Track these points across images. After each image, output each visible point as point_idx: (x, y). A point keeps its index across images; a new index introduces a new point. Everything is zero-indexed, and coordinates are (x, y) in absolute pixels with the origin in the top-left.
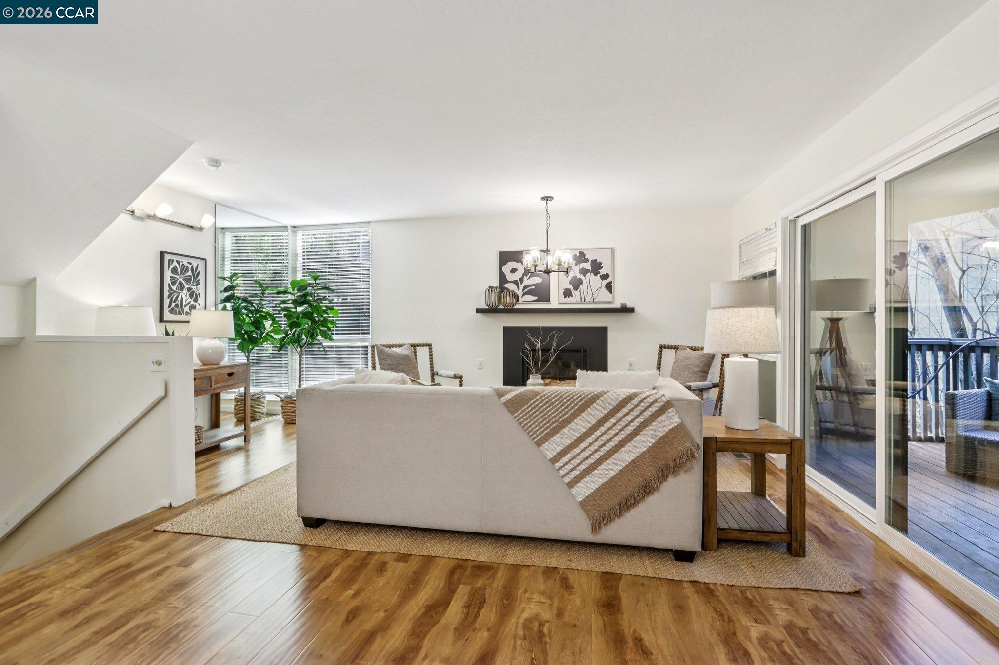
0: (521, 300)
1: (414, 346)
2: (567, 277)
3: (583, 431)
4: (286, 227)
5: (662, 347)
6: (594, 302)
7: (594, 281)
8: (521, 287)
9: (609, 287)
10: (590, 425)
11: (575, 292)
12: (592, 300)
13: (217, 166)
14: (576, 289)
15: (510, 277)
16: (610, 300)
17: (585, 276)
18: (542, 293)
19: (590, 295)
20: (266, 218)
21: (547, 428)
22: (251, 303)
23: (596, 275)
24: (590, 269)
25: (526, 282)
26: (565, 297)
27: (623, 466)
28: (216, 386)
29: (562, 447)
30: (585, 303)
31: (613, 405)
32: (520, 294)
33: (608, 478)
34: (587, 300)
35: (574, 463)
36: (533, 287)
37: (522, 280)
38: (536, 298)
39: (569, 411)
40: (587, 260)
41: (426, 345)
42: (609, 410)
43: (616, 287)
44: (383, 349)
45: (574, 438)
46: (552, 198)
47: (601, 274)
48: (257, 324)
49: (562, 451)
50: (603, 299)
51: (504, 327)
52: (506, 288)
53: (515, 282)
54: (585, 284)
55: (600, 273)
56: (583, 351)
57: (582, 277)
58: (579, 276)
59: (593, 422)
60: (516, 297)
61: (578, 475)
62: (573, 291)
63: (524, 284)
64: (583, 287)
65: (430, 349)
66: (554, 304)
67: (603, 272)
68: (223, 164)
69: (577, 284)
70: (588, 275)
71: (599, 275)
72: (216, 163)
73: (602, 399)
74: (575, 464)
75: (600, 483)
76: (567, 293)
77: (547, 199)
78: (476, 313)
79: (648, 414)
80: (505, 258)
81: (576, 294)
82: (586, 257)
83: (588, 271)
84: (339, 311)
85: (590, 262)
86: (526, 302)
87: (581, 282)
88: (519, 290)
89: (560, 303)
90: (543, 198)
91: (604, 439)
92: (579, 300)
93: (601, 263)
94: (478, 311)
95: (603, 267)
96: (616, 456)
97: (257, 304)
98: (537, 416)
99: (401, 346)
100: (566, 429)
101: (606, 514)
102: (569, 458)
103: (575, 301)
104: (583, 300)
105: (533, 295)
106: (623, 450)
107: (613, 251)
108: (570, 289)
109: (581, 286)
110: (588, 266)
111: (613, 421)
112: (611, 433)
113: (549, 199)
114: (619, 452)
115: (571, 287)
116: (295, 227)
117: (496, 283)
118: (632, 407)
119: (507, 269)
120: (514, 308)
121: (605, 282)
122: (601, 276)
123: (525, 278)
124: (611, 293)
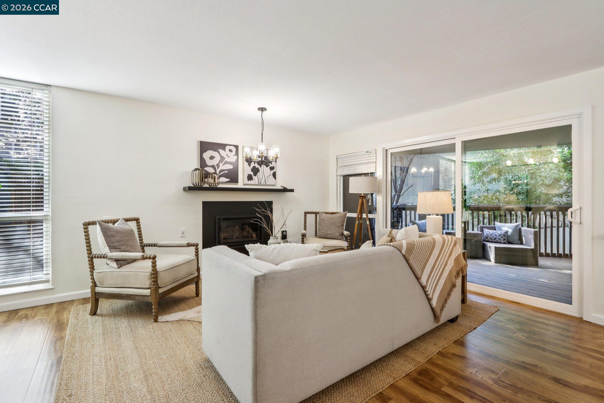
0: (218, 181)
2: (250, 166)
5: (306, 213)
6: (266, 185)
7: (264, 170)
8: (218, 171)
9: (274, 175)
11: (254, 177)
12: (265, 183)
14: (255, 175)
15: (209, 162)
16: (273, 183)
17: (261, 167)
18: (233, 176)
19: (264, 180)
23: (267, 166)
25: (222, 167)
26: (248, 180)
27: (445, 280)
30: (261, 185)
33: (441, 289)
34: (262, 183)
36: (227, 172)
37: (218, 166)
38: (228, 180)
43: (278, 175)
45: (430, 269)
46: (265, 109)
50: (271, 183)
51: (203, 202)
52: (206, 171)
53: (213, 167)
54: (260, 172)
55: (269, 165)
57: (259, 167)
58: (257, 166)
59: (436, 257)
62: (253, 176)
63: (220, 169)
64: (260, 174)
65: (137, 223)
66: (240, 185)
67: (271, 165)
69: (255, 171)
70: (262, 166)
76: (250, 178)
77: (262, 109)
78: (183, 190)
80: (204, 146)
81: (255, 180)
86: (223, 182)
87: (258, 170)
88: (216, 173)
89: (244, 185)
90: (259, 109)
91: (440, 266)
92: (257, 183)
94: (186, 188)
96: (443, 275)
100: (428, 265)
103: (254, 184)
104: (260, 183)
105: (227, 178)
108: (252, 175)
109: (258, 173)
111: (442, 255)
112: (442, 262)
113: (264, 110)
115: (252, 173)
117: (198, 166)
119: (207, 155)
120: (217, 187)
121: (272, 172)
122: (270, 168)
123: (221, 164)
124: (275, 179)
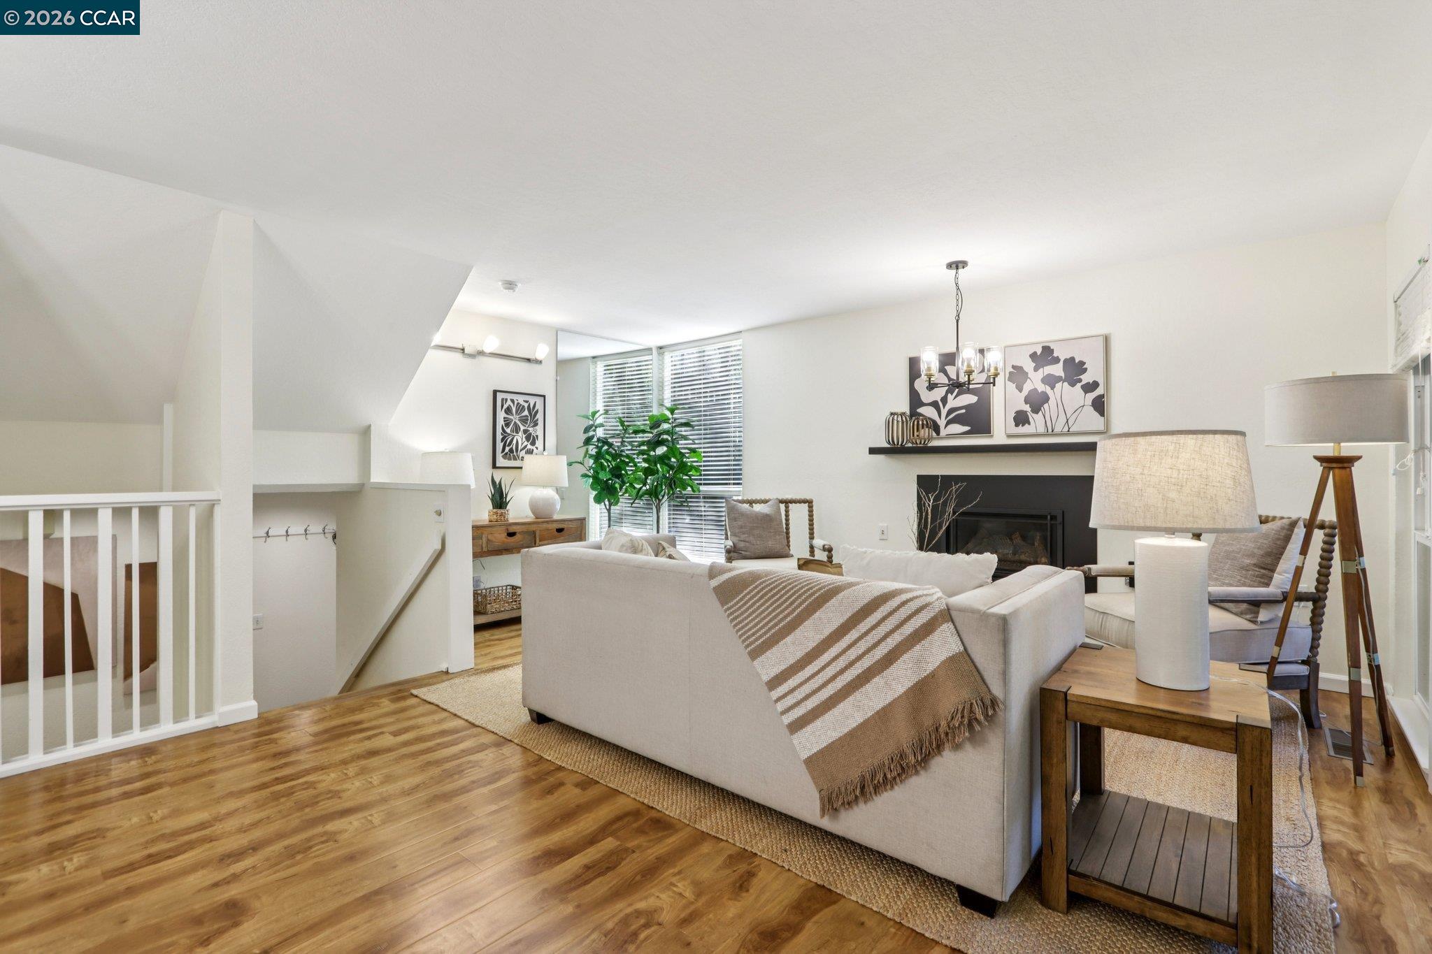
0: (943, 432)
1: (787, 502)
2: (1021, 391)
3: (811, 645)
4: (650, 349)
6: (1069, 433)
7: (1072, 397)
8: (944, 412)
9: (1099, 406)
10: (822, 637)
11: (1034, 415)
12: (1066, 429)
13: (512, 289)
14: (1036, 410)
15: (927, 397)
16: (1101, 427)
17: (1053, 388)
18: (978, 420)
19: (1062, 419)
20: (624, 341)
21: (765, 633)
22: (610, 445)
23: (1073, 384)
24: (1062, 374)
25: (953, 402)
26: (1017, 425)
27: (870, 714)
28: (541, 543)
29: (783, 667)
30: (1053, 434)
31: (857, 607)
32: (942, 423)
33: (846, 730)
34: (1057, 430)
35: (799, 695)
36: (963, 411)
37: (944, 400)
38: (967, 428)
39: (794, 610)
40: (1057, 360)
41: (804, 501)
42: (849, 614)
43: (1116, 405)
44: (735, 505)
45: (799, 654)
46: (964, 263)
47: (1083, 383)
48: (617, 473)
49: (782, 672)
50: (1087, 426)
51: (918, 476)
52: (921, 415)
53: (934, 404)
54: (1052, 402)
55: (1080, 381)
56: (1049, 517)
57: (1048, 390)
58: (1041, 388)
59: (827, 632)
60: (936, 428)
61: (803, 715)
62: (1031, 416)
63: (948, 406)
64: (1050, 408)
65: (811, 507)
66: (999, 436)
67: (1086, 378)
68: (519, 285)
69: (1037, 402)
70: (1059, 385)
71: (1079, 385)
72: (510, 285)
73: (840, 596)
74: (800, 697)
75: (834, 735)
76: (1021, 419)
77: (956, 265)
78: (870, 453)
79: (908, 629)
80: (918, 366)
81: (1037, 423)
82: (1055, 355)
83: (1059, 379)
84: (703, 454)
85: (1061, 362)
86: (952, 435)
87: (1046, 399)
88: (940, 418)
89: (1009, 436)
90: (950, 266)
91: (841, 663)
92: (1041, 430)
93: (1082, 363)
94: (873, 451)
95: (1086, 369)
96: (858, 695)
97: (618, 447)
98: (754, 612)
99: (765, 502)
100: (789, 639)
101: (843, 789)
102: (792, 686)
103: (1035, 431)
104: (1050, 430)
105: (963, 424)
106: (868, 687)
107: (1107, 339)
108: (1026, 412)
109: (1046, 406)
110: (1057, 370)
111: (853, 635)
112: (852, 654)
113: (960, 265)
114: (863, 690)
115: (1027, 408)
116: (661, 348)
117: (905, 408)
118: (884, 614)
119: (921, 384)
120: (929, 445)
121: (1091, 396)
122: (1083, 387)
123: (950, 397)
124: (1102, 414)
